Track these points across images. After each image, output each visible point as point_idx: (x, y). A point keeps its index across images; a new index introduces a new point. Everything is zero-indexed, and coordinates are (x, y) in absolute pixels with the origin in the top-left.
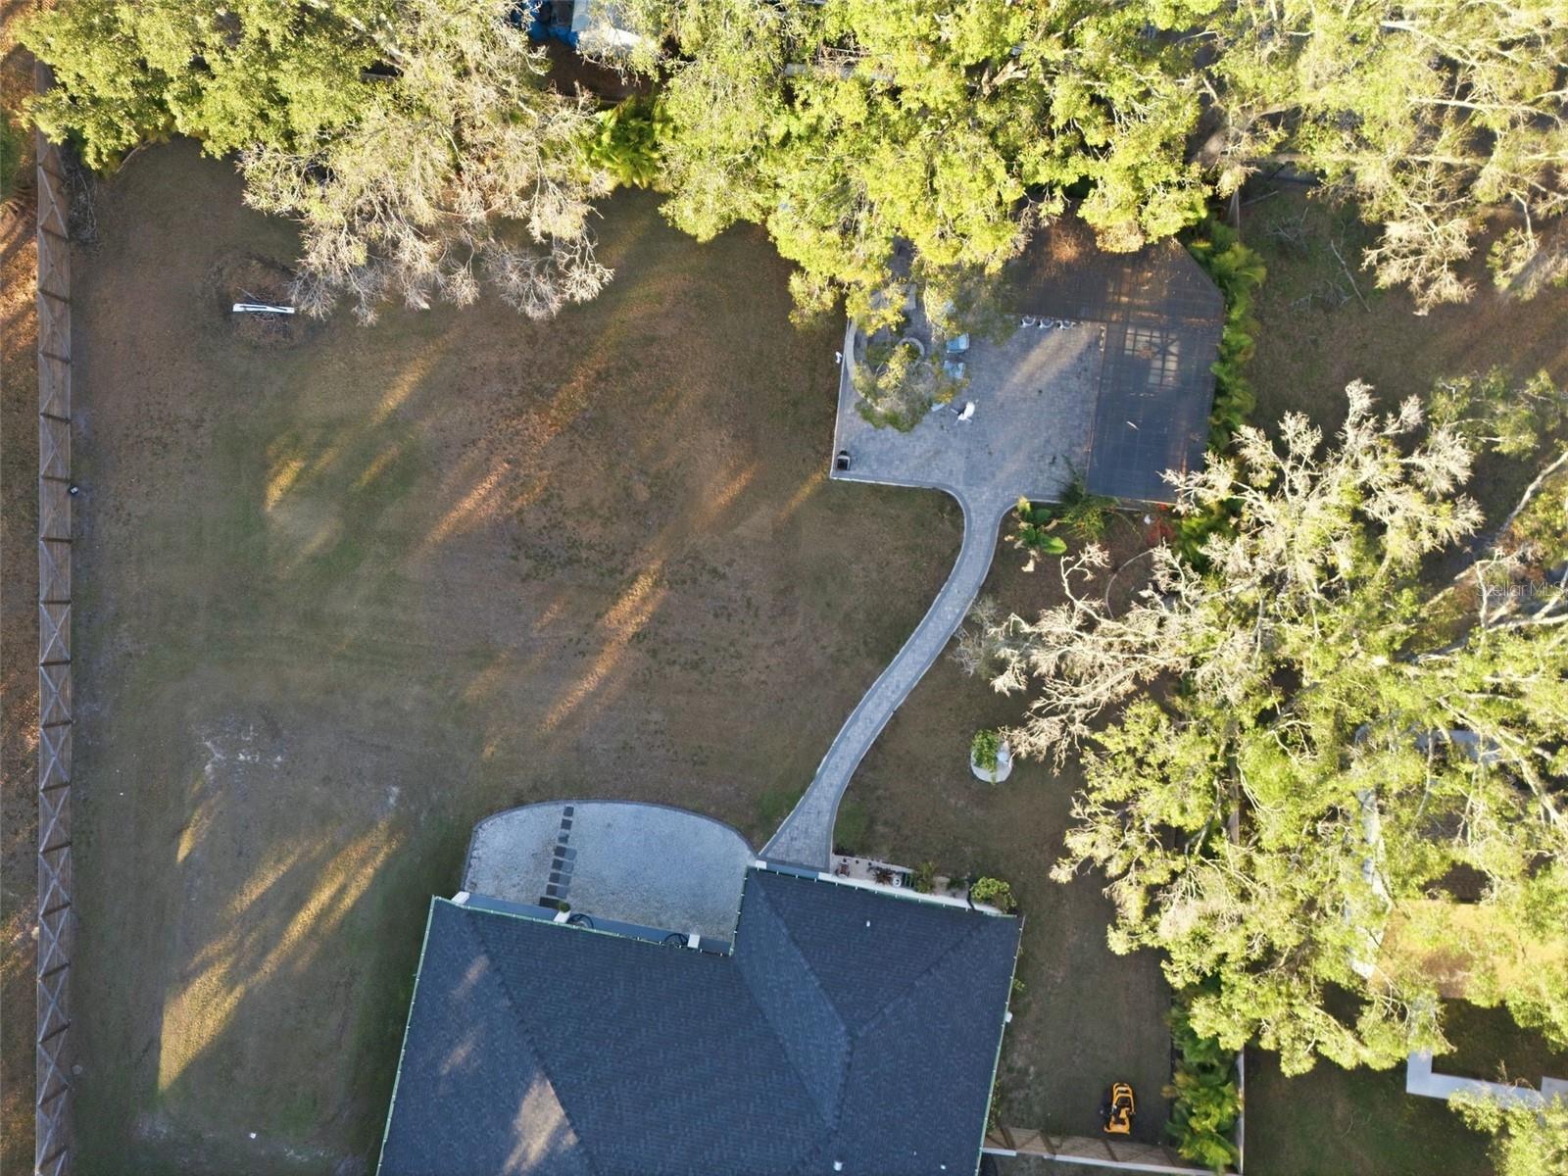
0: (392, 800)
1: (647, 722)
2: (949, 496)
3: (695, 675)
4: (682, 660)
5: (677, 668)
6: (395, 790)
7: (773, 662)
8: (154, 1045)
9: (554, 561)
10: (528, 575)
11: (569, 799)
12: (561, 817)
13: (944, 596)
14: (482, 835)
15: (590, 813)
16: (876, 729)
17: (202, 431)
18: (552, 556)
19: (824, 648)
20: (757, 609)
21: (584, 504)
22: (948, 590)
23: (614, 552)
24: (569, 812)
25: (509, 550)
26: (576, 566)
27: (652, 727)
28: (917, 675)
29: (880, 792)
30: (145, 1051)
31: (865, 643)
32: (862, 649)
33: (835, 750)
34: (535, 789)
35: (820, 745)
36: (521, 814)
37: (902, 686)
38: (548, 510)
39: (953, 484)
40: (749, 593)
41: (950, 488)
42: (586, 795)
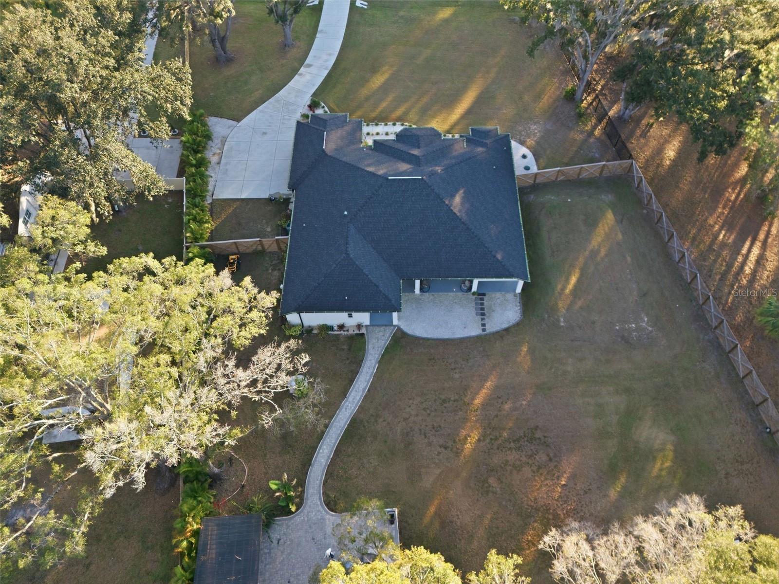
0: (562, 320)
1: (460, 373)
2: (332, 511)
3: (443, 397)
4: (451, 403)
5: (452, 399)
6: (562, 324)
7: (408, 410)
11: (486, 335)
12: (487, 327)
13: (329, 457)
14: (518, 315)
15: (474, 330)
16: (353, 389)
19: (384, 421)
20: (421, 433)
22: (327, 461)
24: (484, 330)
27: (457, 371)
28: (337, 416)
29: (348, 362)
31: (364, 427)
32: (366, 424)
33: (371, 376)
34: (502, 337)
35: (378, 377)
36: (505, 326)
37: (344, 409)
39: (331, 518)
40: (426, 440)
41: (332, 515)
42: (478, 337)
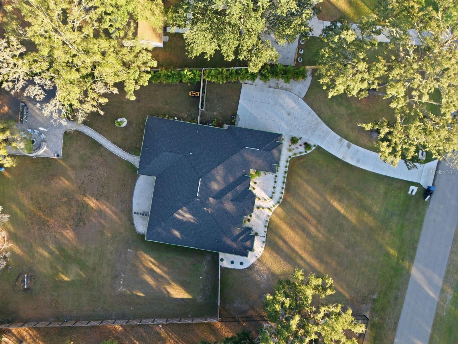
0: (131, 251)
1: (116, 197)
2: (65, 132)
3: (105, 187)
4: (102, 190)
5: (104, 191)
6: (129, 250)
7: (102, 170)
8: (183, 299)
9: (81, 218)
10: (84, 223)
11: (132, 213)
13: (86, 133)
14: (140, 231)
15: (135, 208)
16: (116, 147)
17: (53, 294)
18: (80, 218)
19: (99, 159)
20: (90, 174)
21: (68, 212)
22: (85, 132)
23: (79, 205)
24: (135, 213)
25: (78, 228)
26: (82, 213)
27: (117, 196)
28: (104, 138)
29: (130, 146)
30: (184, 301)
31: (97, 150)
32: (99, 151)
33: (121, 156)
34: (130, 221)
35: (120, 159)
36: (135, 223)
37: (106, 142)
38: (70, 219)
40: (87, 175)
41: (63, 132)
42: (131, 209)
